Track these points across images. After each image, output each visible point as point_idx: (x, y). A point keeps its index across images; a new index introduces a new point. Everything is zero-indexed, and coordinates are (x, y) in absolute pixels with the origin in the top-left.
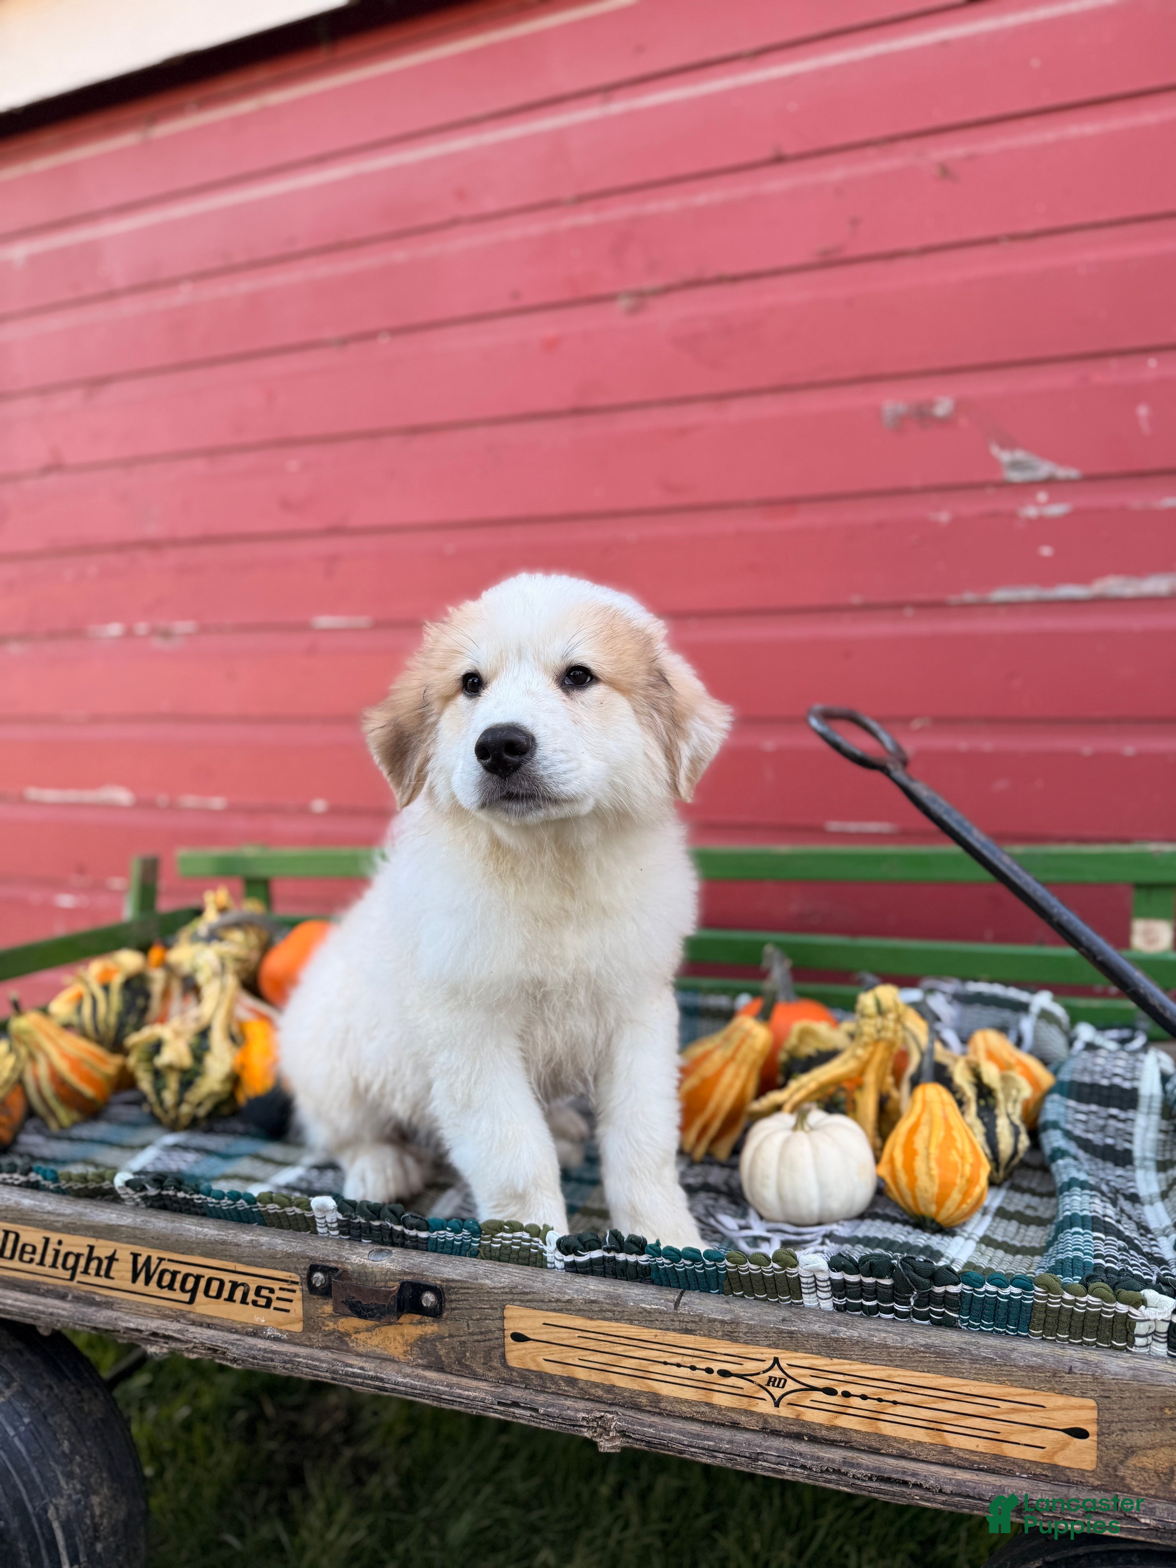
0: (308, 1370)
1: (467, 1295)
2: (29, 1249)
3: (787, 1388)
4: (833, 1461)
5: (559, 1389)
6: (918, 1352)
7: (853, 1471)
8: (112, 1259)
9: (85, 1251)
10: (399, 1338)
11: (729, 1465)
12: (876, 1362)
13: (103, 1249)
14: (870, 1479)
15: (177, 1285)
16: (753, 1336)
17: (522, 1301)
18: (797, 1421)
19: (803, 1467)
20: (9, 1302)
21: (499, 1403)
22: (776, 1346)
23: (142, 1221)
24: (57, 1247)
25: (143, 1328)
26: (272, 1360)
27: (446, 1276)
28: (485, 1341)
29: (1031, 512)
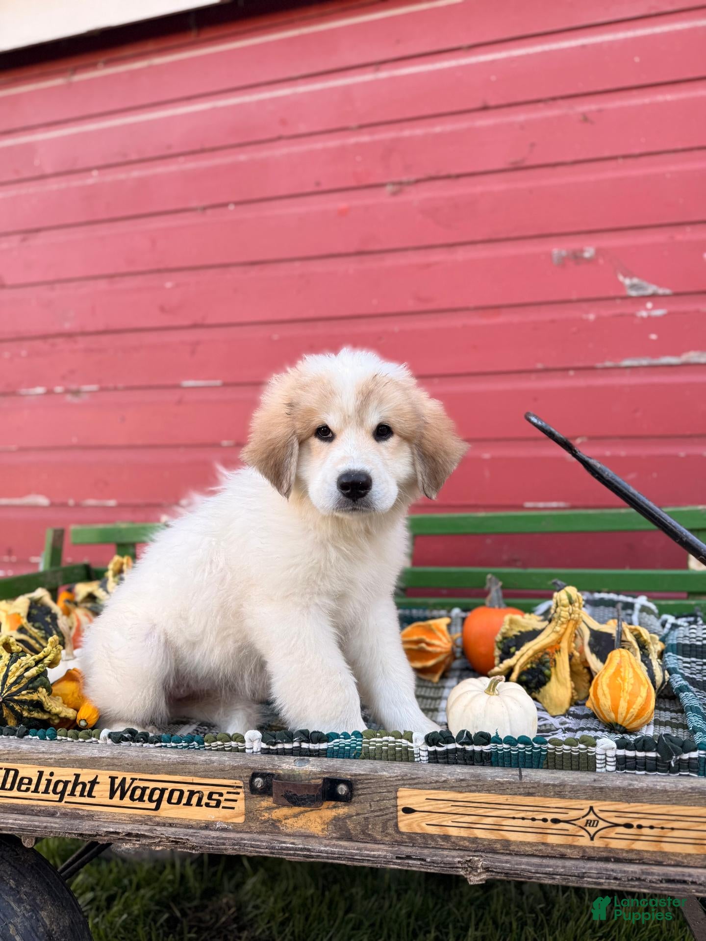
0: (252, 849)
1: (370, 784)
2: (26, 781)
3: (599, 827)
4: (635, 872)
5: (437, 845)
6: (687, 793)
7: (650, 878)
8: (94, 783)
9: (73, 779)
10: (318, 820)
11: (564, 883)
12: (660, 802)
13: (87, 776)
14: (661, 882)
15: (146, 798)
16: (575, 792)
17: (410, 784)
18: (607, 849)
19: (615, 879)
20: (11, 821)
21: (398, 858)
22: (591, 798)
23: (119, 753)
24: (50, 778)
25: (120, 831)
26: (224, 844)
27: (354, 772)
28: (383, 815)
29: (644, 314)
